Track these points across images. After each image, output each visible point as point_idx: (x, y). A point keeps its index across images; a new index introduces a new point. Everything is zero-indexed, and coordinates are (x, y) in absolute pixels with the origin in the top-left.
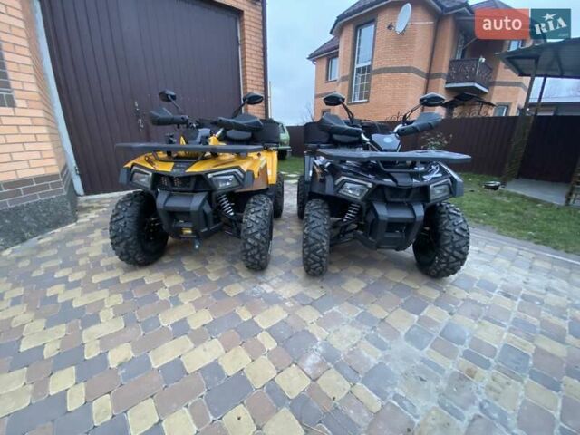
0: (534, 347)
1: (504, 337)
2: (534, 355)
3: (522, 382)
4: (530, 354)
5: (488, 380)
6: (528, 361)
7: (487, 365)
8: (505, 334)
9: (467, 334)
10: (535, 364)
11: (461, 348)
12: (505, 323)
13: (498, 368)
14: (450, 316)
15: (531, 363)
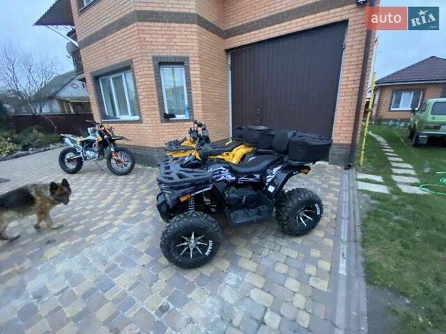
0: (109, 299)
1: (121, 286)
2: (104, 296)
3: (93, 282)
4: (105, 294)
5: (100, 269)
6: (102, 291)
7: (107, 271)
8: (123, 288)
9: (127, 269)
10: (99, 293)
11: (119, 265)
12: (132, 292)
13: (104, 276)
14: (141, 265)
15: (100, 292)
